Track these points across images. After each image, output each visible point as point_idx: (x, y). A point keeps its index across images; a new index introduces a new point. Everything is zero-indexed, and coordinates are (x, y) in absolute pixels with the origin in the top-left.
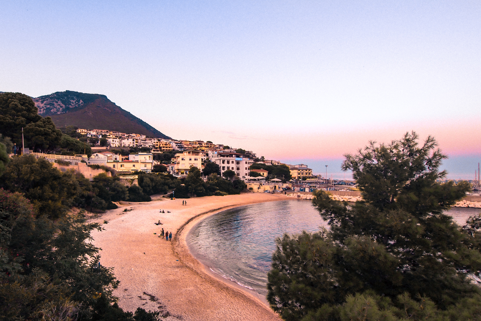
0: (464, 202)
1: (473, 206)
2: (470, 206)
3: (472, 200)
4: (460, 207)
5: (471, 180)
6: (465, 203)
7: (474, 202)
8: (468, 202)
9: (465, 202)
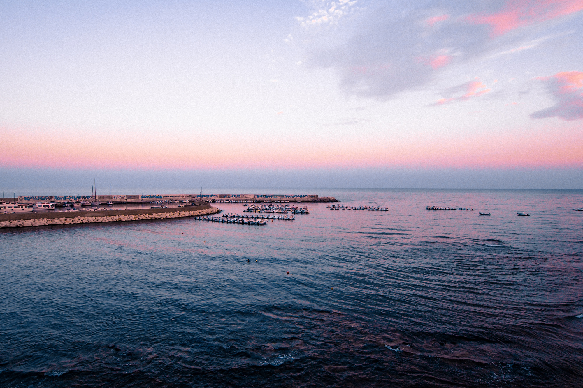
0: (78, 218)
1: (87, 222)
2: (84, 221)
3: (86, 216)
4: (75, 223)
5: (88, 196)
6: (79, 220)
7: (88, 217)
8: (83, 218)
9: (80, 218)
